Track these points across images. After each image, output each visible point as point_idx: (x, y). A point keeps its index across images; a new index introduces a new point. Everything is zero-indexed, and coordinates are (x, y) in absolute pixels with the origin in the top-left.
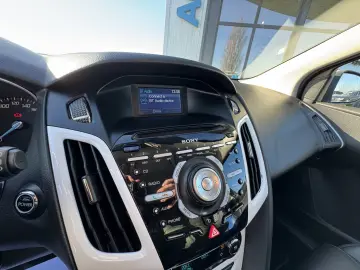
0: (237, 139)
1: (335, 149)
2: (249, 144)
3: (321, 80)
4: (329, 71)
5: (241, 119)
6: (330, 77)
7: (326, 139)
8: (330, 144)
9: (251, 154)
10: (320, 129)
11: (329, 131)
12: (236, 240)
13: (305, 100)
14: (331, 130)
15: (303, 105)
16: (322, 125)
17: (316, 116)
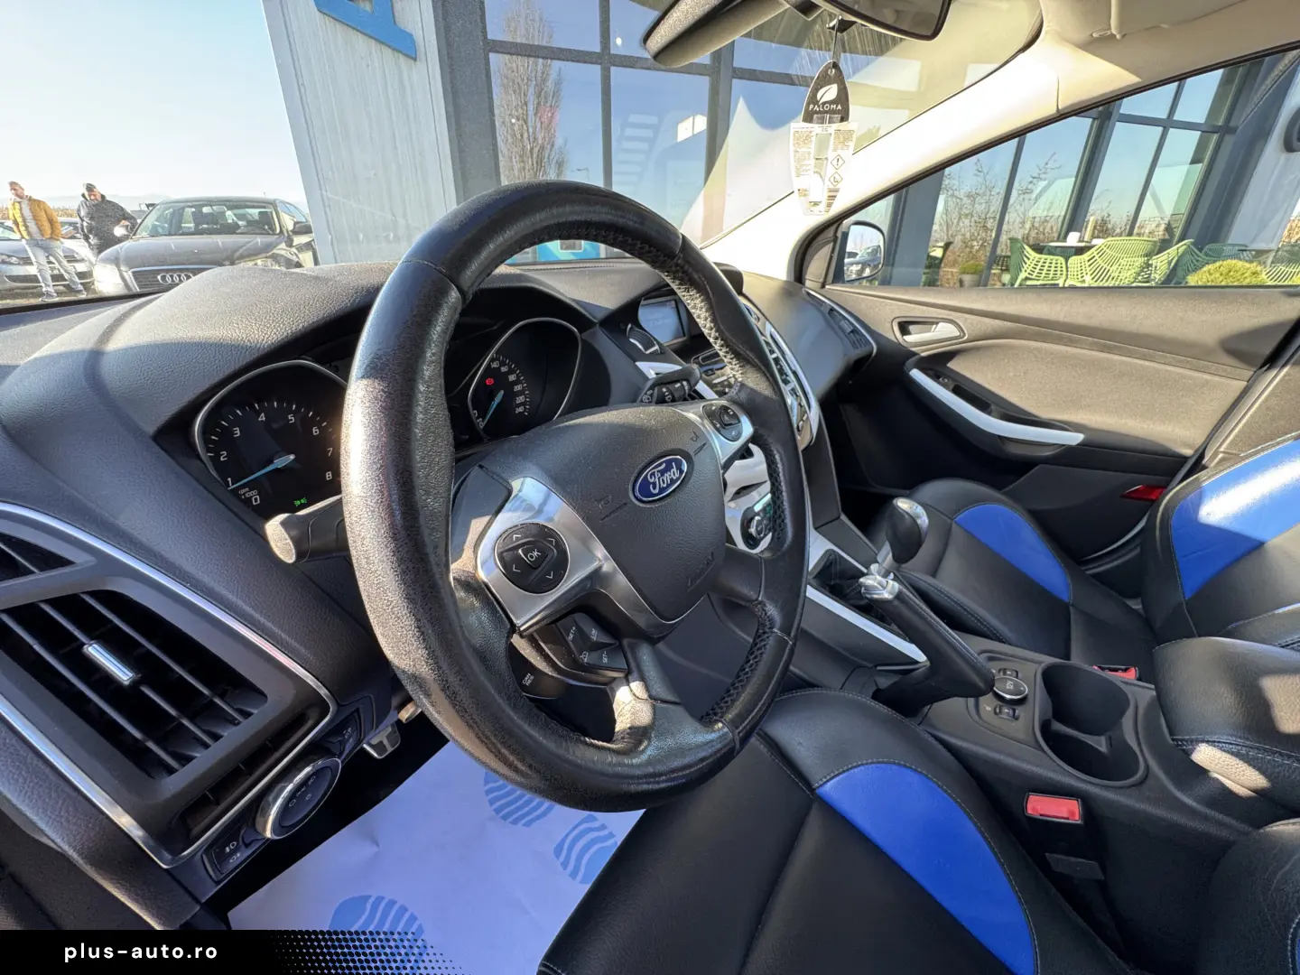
3: (823, 246)
4: (832, 228)
6: (836, 236)
7: (853, 345)
8: (861, 351)
10: (840, 329)
14: (856, 331)
15: (808, 294)
16: (843, 323)
17: (832, 310)
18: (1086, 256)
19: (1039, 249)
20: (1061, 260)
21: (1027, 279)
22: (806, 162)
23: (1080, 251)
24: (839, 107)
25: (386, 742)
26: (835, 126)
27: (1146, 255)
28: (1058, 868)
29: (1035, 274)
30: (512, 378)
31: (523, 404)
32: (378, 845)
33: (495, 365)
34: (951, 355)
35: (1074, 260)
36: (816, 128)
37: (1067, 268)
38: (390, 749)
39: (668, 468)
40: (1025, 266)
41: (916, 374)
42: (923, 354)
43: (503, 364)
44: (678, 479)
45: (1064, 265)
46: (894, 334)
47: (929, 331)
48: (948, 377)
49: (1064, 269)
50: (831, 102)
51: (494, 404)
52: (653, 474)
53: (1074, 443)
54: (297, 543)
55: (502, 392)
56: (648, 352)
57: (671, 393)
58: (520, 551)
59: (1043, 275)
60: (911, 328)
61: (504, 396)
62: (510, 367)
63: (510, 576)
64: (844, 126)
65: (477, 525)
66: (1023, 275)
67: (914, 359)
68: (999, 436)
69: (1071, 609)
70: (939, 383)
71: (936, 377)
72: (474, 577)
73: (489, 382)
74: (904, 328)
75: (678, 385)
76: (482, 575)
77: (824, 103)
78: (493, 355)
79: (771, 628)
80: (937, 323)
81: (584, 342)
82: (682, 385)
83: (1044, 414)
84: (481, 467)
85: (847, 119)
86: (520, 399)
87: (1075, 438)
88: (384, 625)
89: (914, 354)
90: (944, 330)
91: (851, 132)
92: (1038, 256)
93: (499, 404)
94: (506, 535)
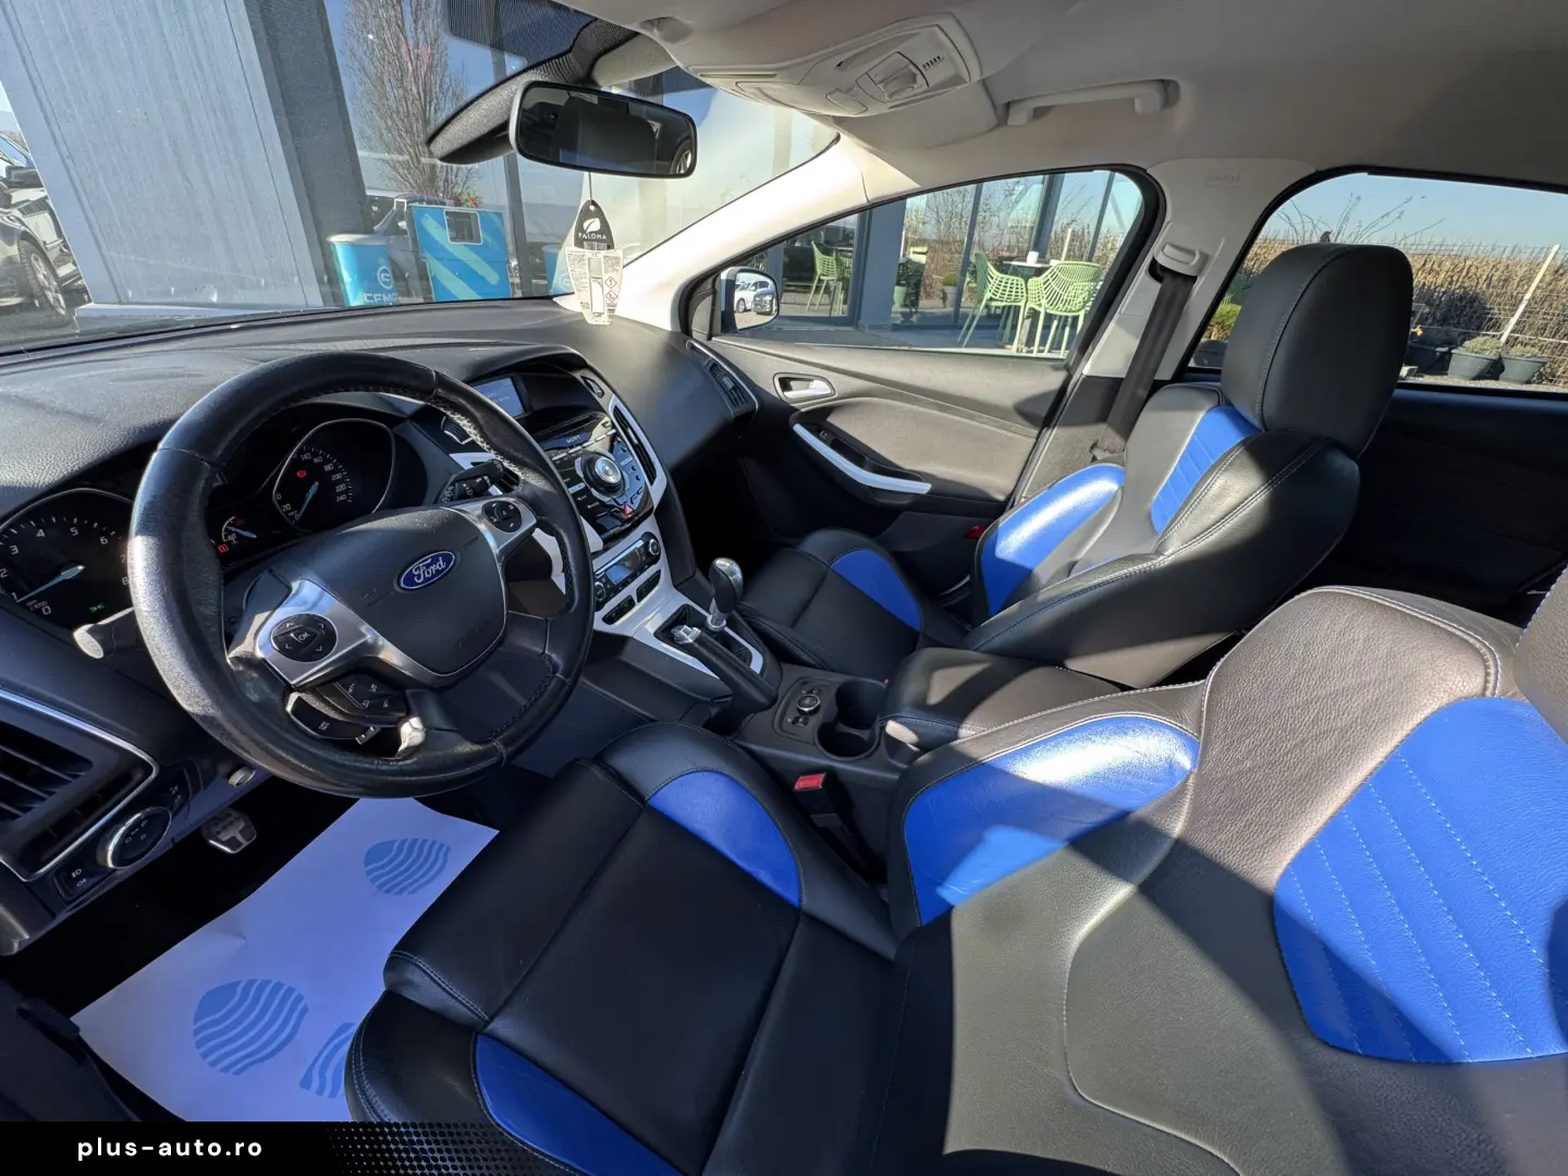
0: (614, 426)
1: (753, 412)
2: (630, 431)
3: (703, 297)
4: (710, 280)
5: (609, 402)
6: (714, 293)
7: (735, 403)
8: (743, 408)
9: (636, 441)
10: (722, 386)
11: (737, 387)
12: (652, 541)
13: (695, 335)
14: (739, 386)
15: (693, 347)
16: (726, 380)
17: (715, 365)
18: (1041, 279)
19: (1002, 267)
20: (1021, 281)
21: (991, 299)
22: (583, 280)
23: (1039, 272)
24: (604, 237)
25: (240, 838)
26: (603, 253)
27: (1092, 280)
28: (819, 824)
29: (999, 295)
30: (328, 468)
31: (346, 492)
32: (245, 939)
33: (306, 457)
34: (828, 411)
35: (1033, 281)
36: (587, 253)
37: (1027, 290)
38: (245, 843)
39: (435, 561)
40: (990, 286)
41: (799, 429)
42: (803, 410)
43: (315, 455)
44: (443, 570)
45: (1024, 287)
46: (774, 389)
47: (807, 388)
48: (828, 431)
49: (1024, 290)
50: (596, 232)
51: (309, 497)
52: (419, 568)
53: (925, 492)
54: (102, 643)
55: (317, 483)
56: (464, 443)
57: (471, 488)
58: (292, 635)
59: (1006, 296)
60: (792, 383)
61: (320, 487)
62: (324, 458)
63: (282, 650)
64: (611, 253)
65: (259, 619)
66: (988, 295)
67: (793, 415)
68: (871, 488)
69: (921, 636)
70: (821, 439)
71: (816, 431)
72: (253, 654)
73: (301, 474)
74: (785, 384)
75: (478, 480)
76: (260, 654)
77: (591, 233)
78: (302, 446)
79: (554, 673)
80: (812, 380)
81: (396, 436)
82: (483, 480)
83: (907, 465)
84: (271, 571)
85: (613, 248)
86: (341, 488)
87: (924, 488)
88: (178, 687)
89: (796, 410)
90: (818, 388)
91: (617, 258)
92: (1001, 275)
93: (314, 496)
94: (282, 623)
